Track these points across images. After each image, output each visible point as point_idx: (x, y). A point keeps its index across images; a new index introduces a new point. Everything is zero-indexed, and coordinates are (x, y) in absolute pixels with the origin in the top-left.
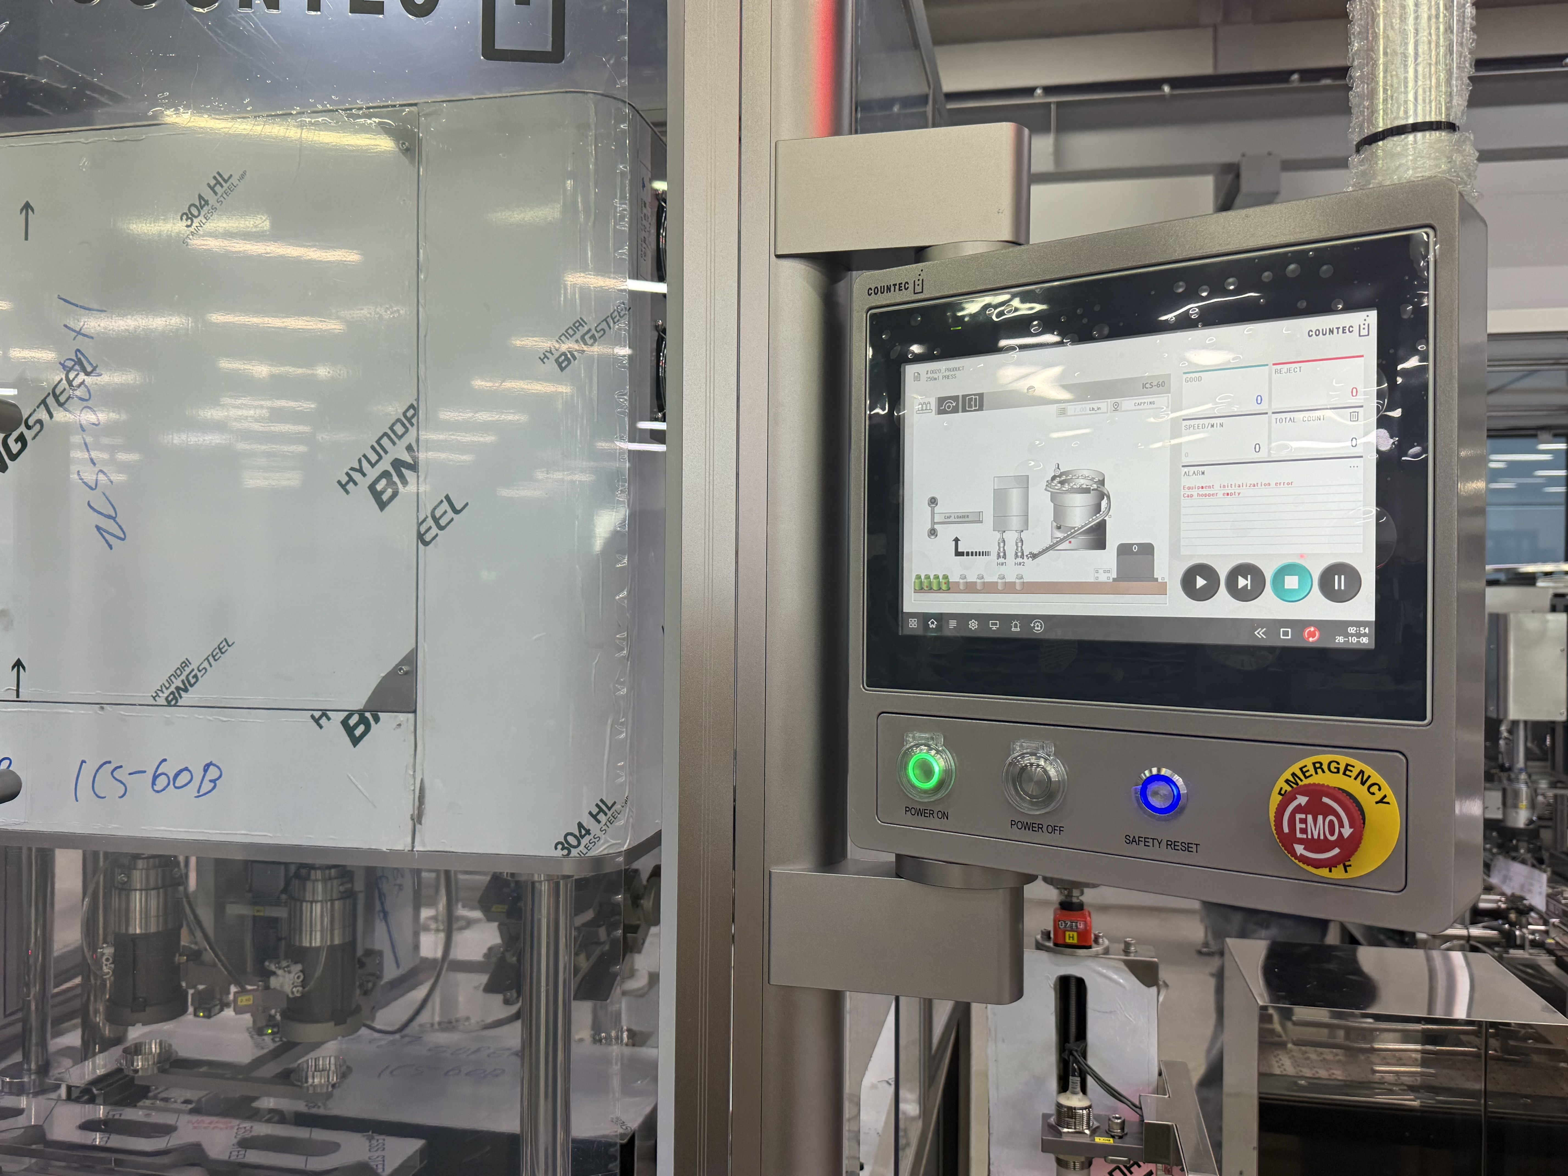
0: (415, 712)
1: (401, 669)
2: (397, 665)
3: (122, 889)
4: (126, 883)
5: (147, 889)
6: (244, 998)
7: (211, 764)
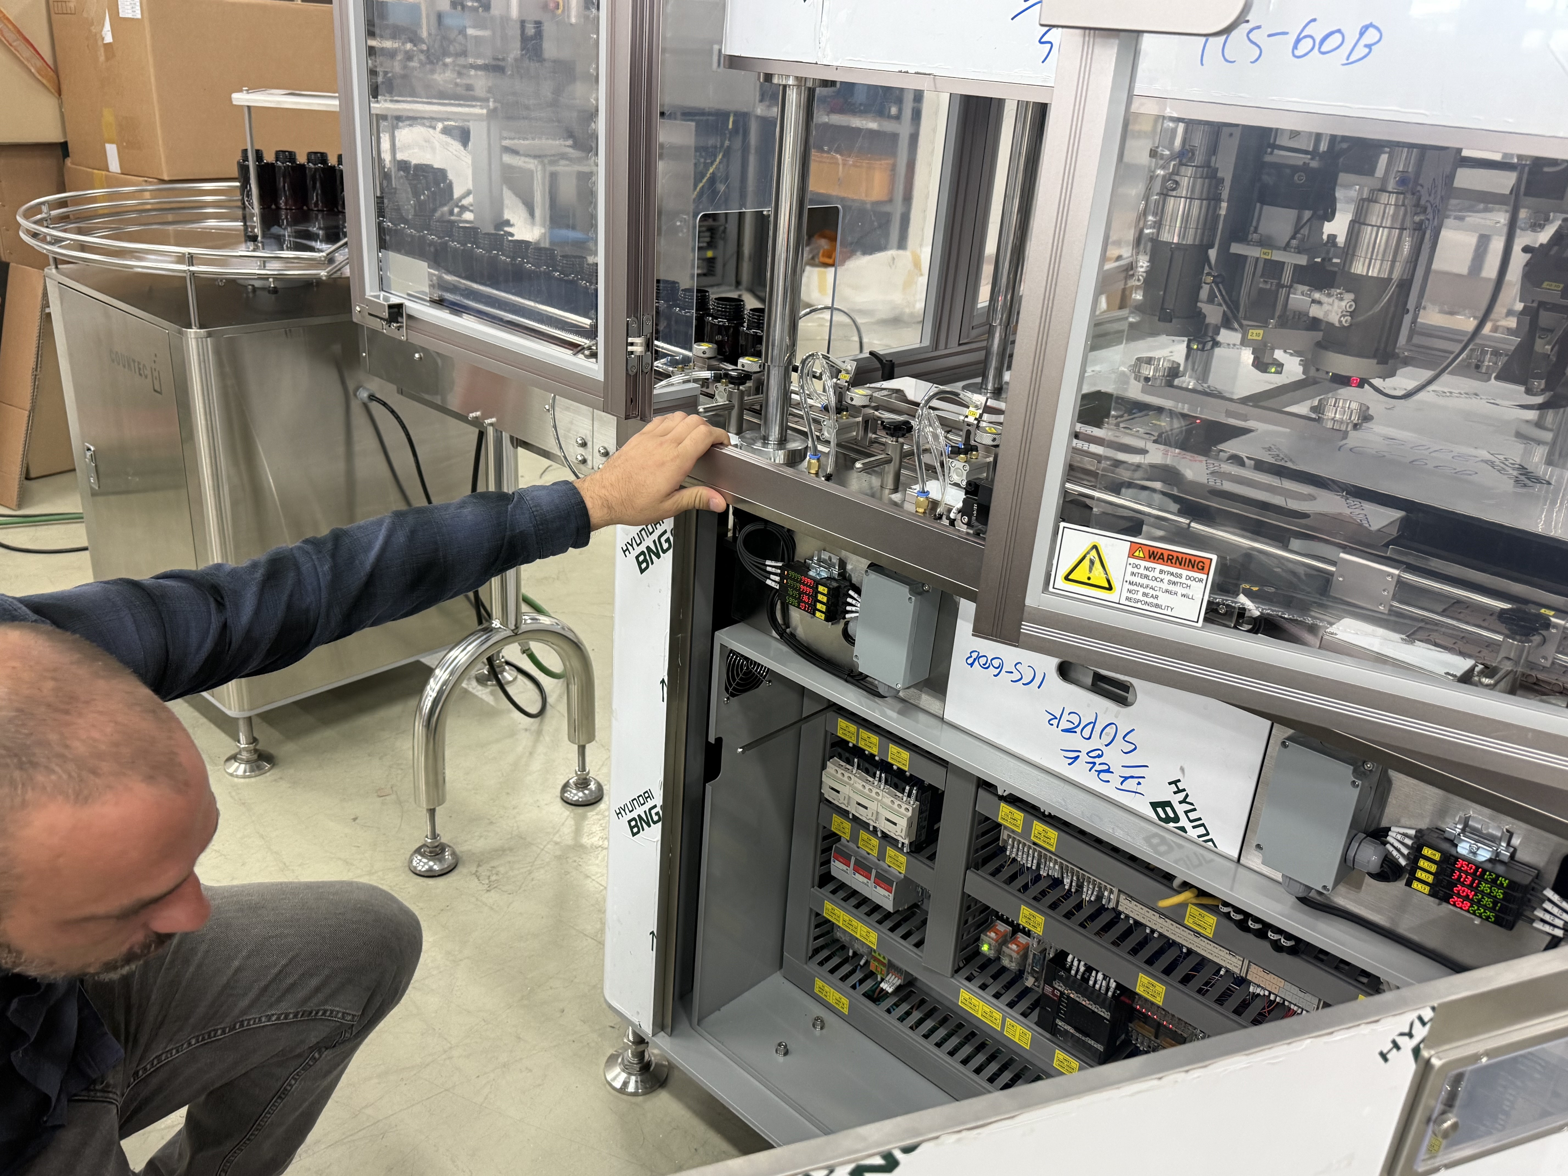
3: (1167, 195)
4: (1174, 189)
5: (1191, 198)
6: (1255, 332)
7: (1371, 25)
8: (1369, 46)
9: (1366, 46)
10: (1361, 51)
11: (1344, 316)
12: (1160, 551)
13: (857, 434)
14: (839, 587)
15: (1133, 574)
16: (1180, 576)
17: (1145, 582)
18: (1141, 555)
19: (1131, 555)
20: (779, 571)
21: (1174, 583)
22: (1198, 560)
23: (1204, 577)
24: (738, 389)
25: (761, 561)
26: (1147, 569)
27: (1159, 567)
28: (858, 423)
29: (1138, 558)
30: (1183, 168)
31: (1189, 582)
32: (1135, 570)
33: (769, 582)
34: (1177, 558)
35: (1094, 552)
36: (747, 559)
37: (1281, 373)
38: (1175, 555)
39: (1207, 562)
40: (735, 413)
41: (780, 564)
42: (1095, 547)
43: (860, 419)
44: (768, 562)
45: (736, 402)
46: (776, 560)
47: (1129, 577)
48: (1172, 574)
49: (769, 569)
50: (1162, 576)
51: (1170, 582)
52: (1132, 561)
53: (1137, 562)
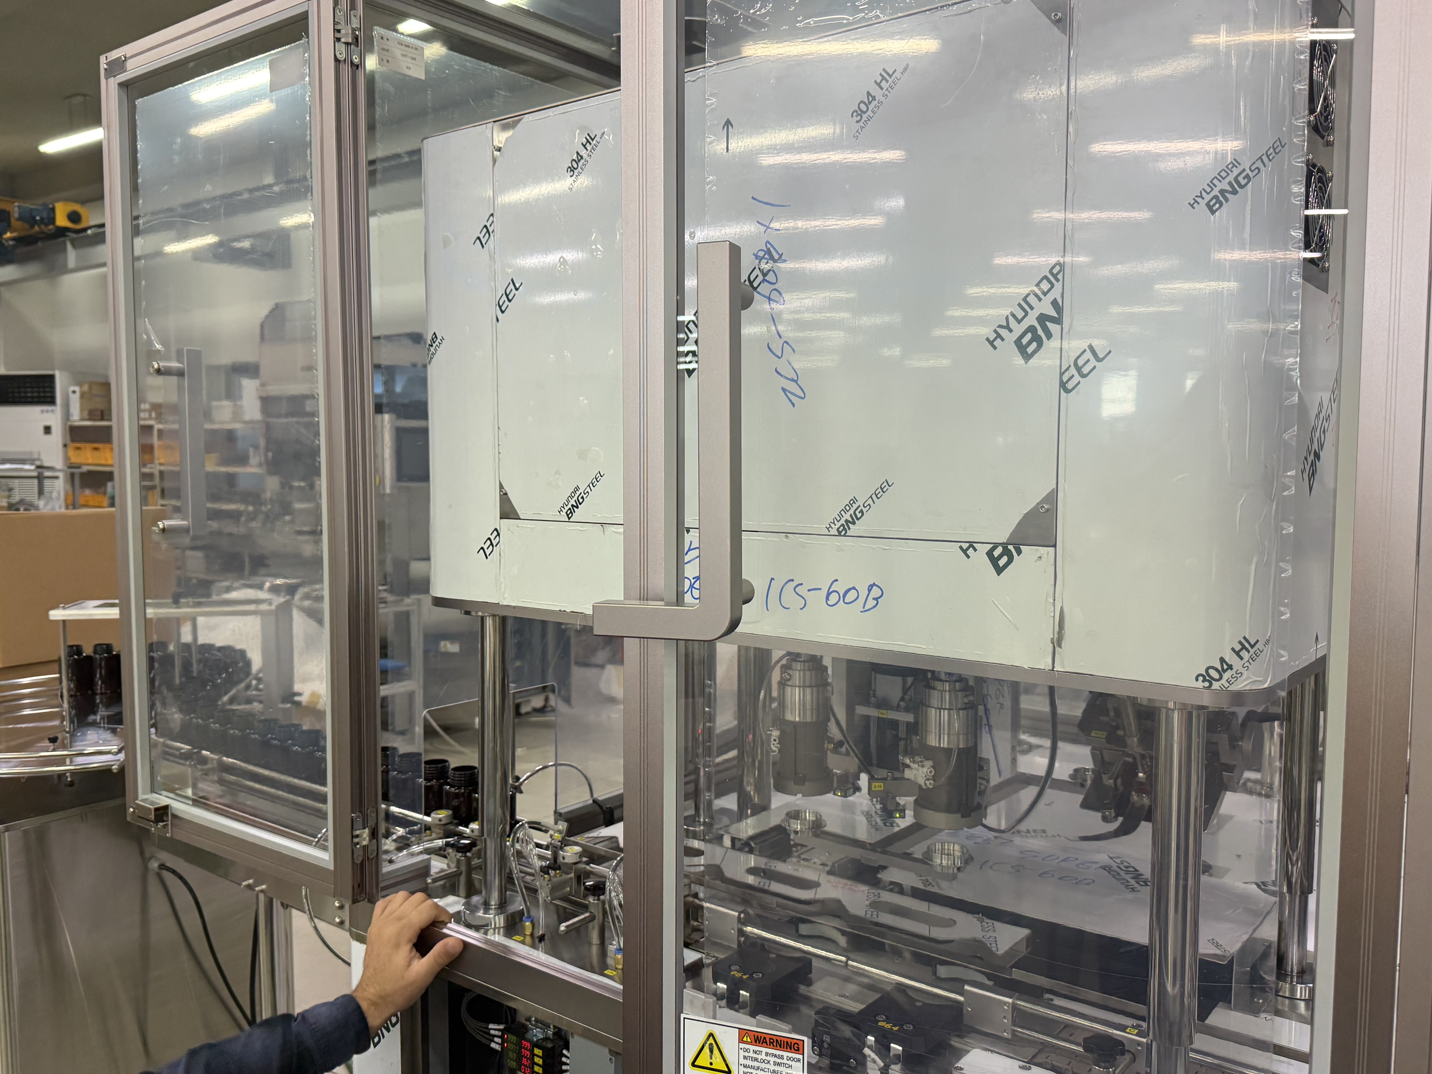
0: (1055, 546)
1: (1043, 507)
2: (1038, 504)
3: (785, 685)
4: (789, 680)
5: (804, 687)
6: (877, 784)
7: (874, 585)
8: (876, 599)
9: (874, 599)
10: (871, 603)
11: (928, 779)
12: (763, 1036)
13: (571, 889)
14: (553, 1048)
15: (745, 1057)
16: (782, 1057)
17: (756, 1064)
18: (749, 1040)
19: (741, 1041)
20: (500, 1034)
21: (779, 1064)
22: (794, 1042)
23: (801, 1057)
24: (465, 856)
25: (483, 1025)
26: (755, 1052)
27: (764, 1050)
28: (571, 878)
29: (746, 1043)
30: (794, 664)
31: (790, 1062)
32: (746, 1054)
33: (493, 1045)
34: (777, 1041)
35: (711, 1040)
36: (471, 1024)
37: (904, 817)
38: (775, 1038)
39: (801, 1043)
40: (463, 879)
41: (502, 1027)
42: (711, 1035)
43: (572, 875)
44: (491, 1026)
45: (463, 868)
46: (499, 1023)
47: (743, 1061)
48: (775, 1056)
49: (492, 1032)
50: (768, 1058)
51: (775, 1063)
52: (742, 1046)
53: (747, 1046)
